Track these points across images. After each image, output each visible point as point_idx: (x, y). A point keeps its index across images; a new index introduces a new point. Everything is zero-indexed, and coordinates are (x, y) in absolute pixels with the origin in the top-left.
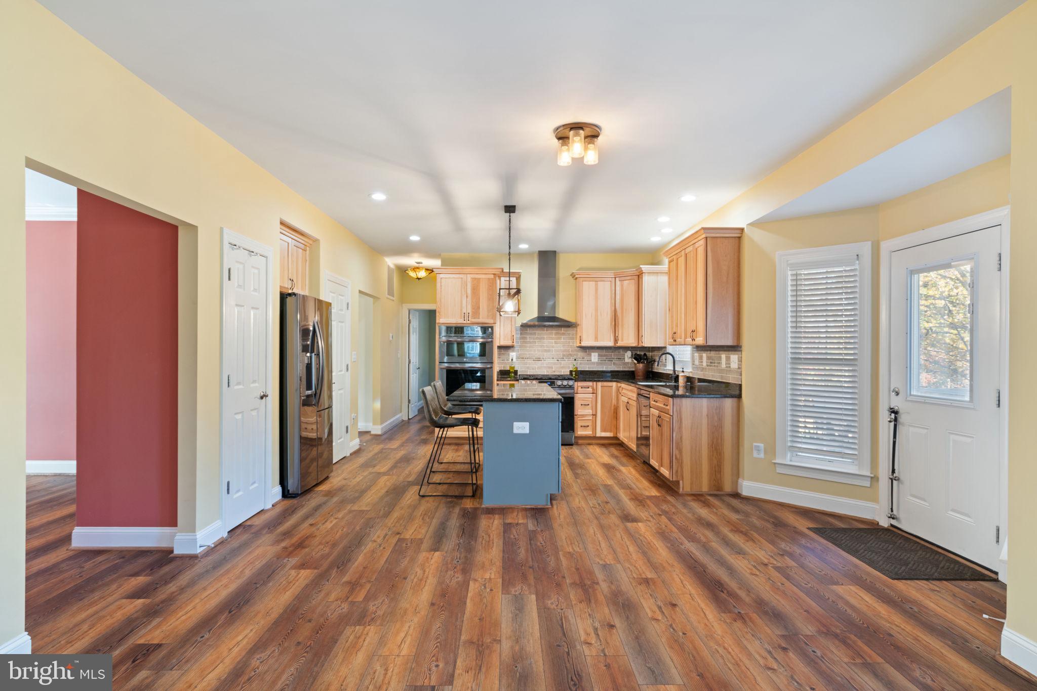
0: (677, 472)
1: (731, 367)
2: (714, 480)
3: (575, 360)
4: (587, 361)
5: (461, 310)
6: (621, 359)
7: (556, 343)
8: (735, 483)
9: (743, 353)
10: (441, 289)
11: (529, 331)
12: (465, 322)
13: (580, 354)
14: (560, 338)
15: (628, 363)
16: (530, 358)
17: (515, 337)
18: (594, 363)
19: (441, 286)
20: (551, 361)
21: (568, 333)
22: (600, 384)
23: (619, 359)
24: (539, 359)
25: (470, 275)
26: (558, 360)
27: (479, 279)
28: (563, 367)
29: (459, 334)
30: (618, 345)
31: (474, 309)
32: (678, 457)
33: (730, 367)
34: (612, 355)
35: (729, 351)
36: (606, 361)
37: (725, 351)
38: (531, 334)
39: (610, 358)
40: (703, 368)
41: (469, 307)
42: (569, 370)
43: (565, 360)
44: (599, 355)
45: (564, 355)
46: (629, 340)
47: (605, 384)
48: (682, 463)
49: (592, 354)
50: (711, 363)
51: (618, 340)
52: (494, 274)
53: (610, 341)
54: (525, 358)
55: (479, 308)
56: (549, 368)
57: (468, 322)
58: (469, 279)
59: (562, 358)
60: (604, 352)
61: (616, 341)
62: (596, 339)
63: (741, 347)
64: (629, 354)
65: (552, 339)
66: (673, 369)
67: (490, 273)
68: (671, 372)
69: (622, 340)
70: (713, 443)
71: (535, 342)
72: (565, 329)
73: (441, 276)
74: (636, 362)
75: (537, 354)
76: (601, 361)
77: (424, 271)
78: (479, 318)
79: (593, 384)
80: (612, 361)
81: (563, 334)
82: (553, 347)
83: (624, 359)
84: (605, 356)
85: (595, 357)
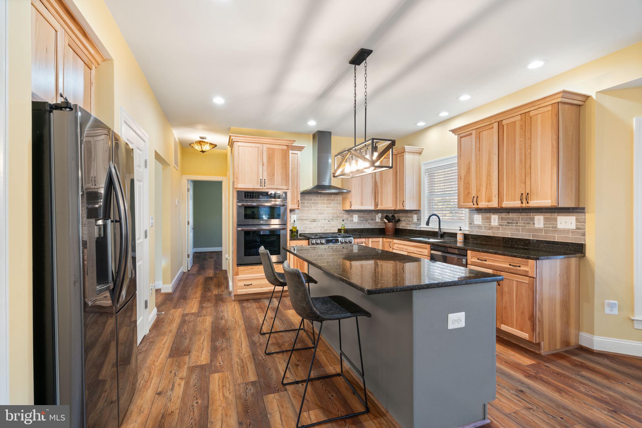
0: (539, 333)
1: (558, 228)
2: (564, 336)
3: (343, 221)
4: (350, 221)
5: (258, 176)
6: (373, 219)
7: (327, 207)
8: (577, 336)
9: (586, 214)
10: (239, 156)
11: (307, 197)
12: (261, 187)
13: (345, 216)
14: (330, 203)
15: (378, 222)
16: (307, 220)
17: (300, 201)
18: (355, 223)
19: (239, 153)
20: (324, 222)
21: (337, 200)
22: (370, 240)
23: (372, 219)
24: (314, 221)
25: (266, 145)
26: (329, 221)
27: (274, 149)
28: (333, 227)
29: (255, 198)
30: (378, 208)
31: (269, 176)
32: (540, 318)
33: (556, 227)
34: (368, 216)
35: (552, 212)
36: (363, 221)
37: (541, 212)
38: (308, 200)
39: (366, 219)
40: (492, 228)
41: (265, 174)
42: (337, 229)
43: (334, 221)
44: (359, 217)
45: (333, 217)
46: (388, 204)
47: (375, 240)
48: (542, 324)
49: (354, 215)
50: (508, 223)
51: (378, 204)
52: (287, 146)
53: (372, 206)
54: (304, 220)
55: (274, 175)
56: (322, 227)
57: (264, 187)
58: (265, 149)
59: (332, 219)
60: (362, 215)
61: (376, 205)
62: (362, 204)
63: (584, 209)
64: (380, 215)
65: (324, 204)
66: (438, 227)
67: (284, 144)
68: (437, 230)
69: (382, 205)
70: (563, 301)
71: (312, 206)
72: (334, 196)
73: (239, 144)
74: (386, 221)
75: (313, 216)
76: (360, 221)
77: (208, 145)
78: (274, 184)
79: (366, 240)
80: (367, 221)
81: (333, 200)
82: (325, 210)
83: (376, 219)
84: (363, 217)
85: (356, 218)
